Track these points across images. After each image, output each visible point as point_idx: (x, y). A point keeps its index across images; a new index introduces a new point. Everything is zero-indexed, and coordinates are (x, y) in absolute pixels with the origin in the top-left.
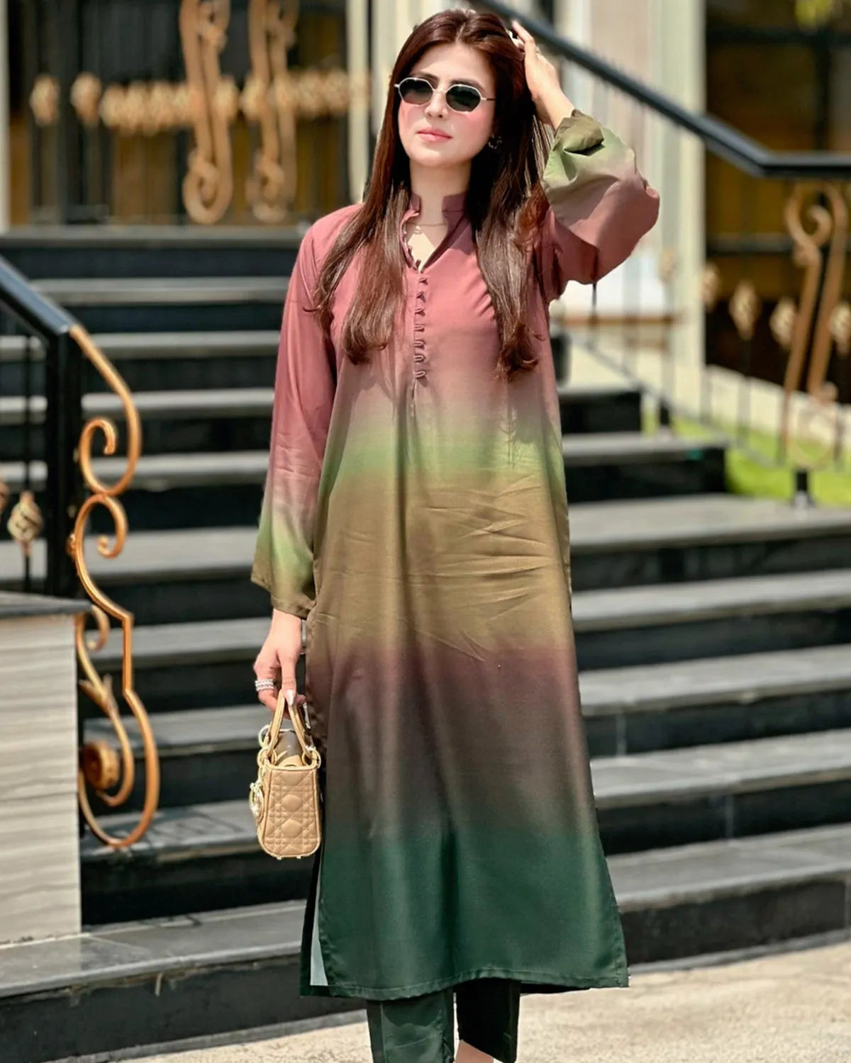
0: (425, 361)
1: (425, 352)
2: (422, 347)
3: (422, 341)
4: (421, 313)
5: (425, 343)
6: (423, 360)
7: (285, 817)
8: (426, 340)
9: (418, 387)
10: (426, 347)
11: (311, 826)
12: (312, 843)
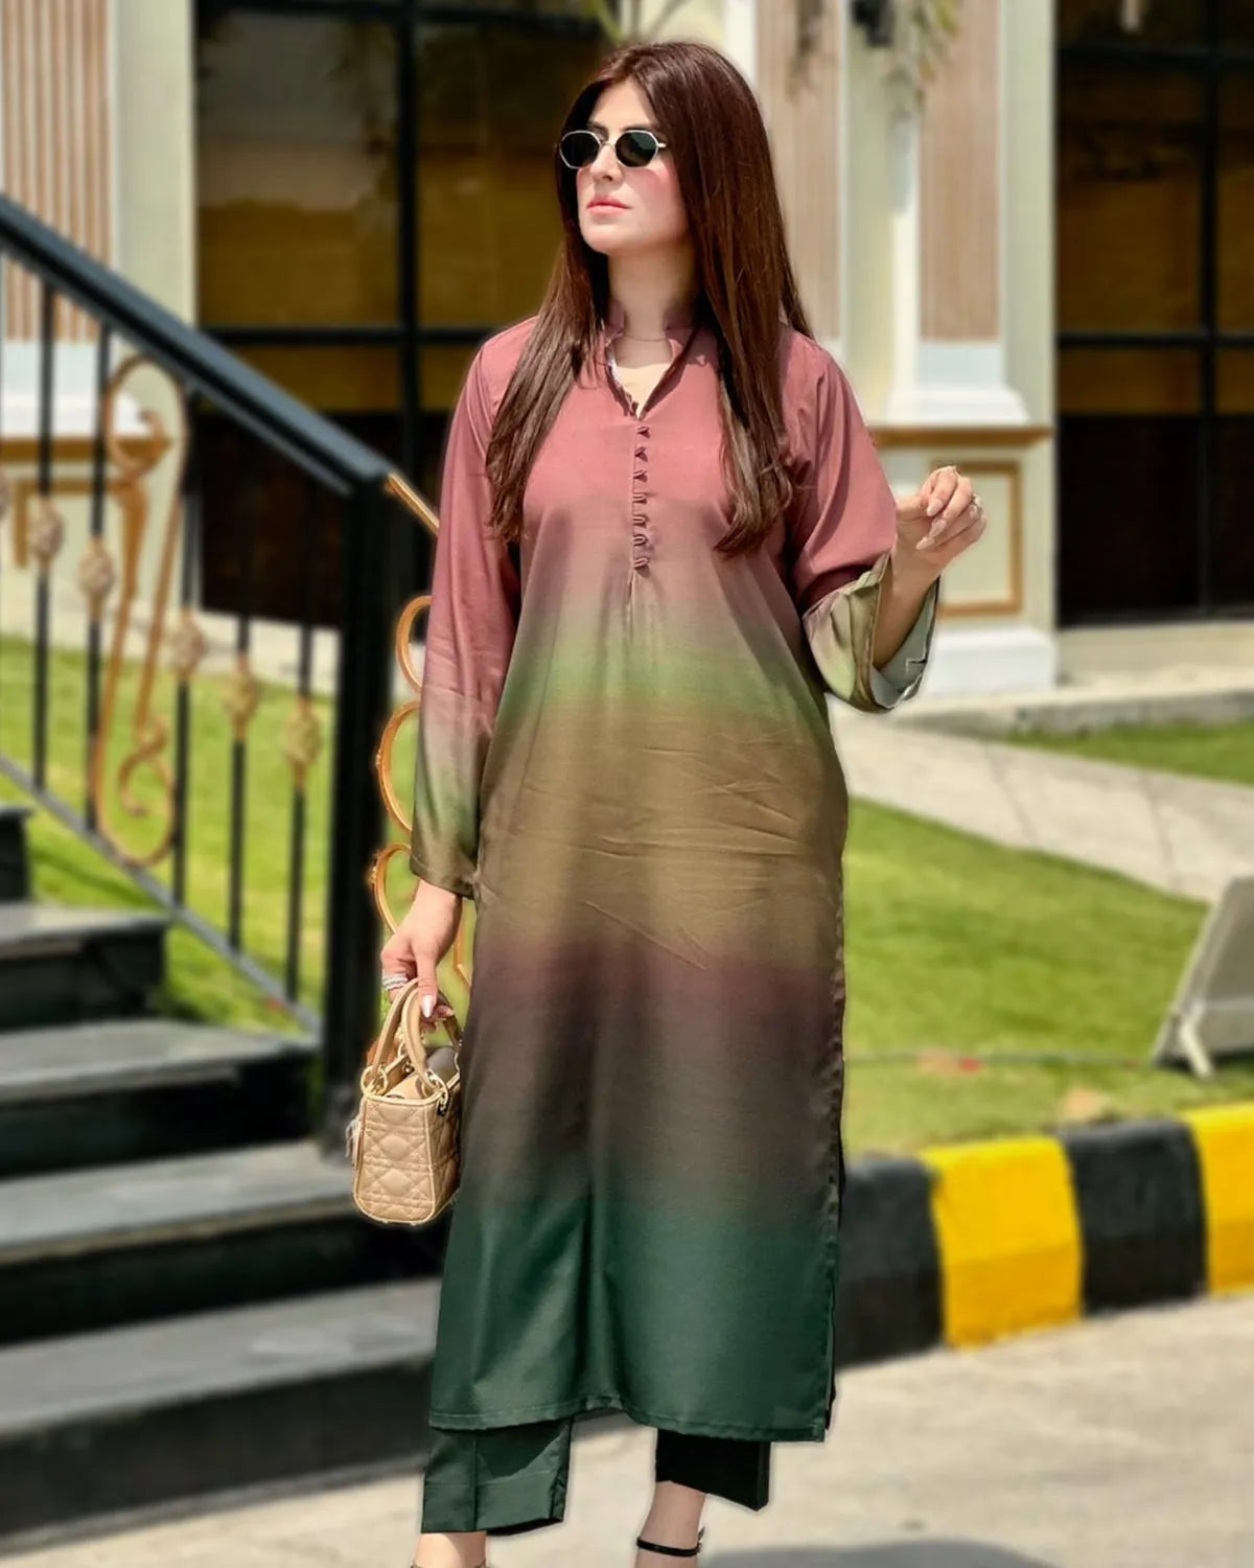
0: (648, 545)
1: (646, 532)
2: (643, 525)
3: (644, 516)
4: (642, 477)
5: (647, 519)
6: (644, 543)
7: (386, 1166)
8: (649, 515)
9: (637, 581)
10: (649, 525)
11: (424, 1183)
12: (425, 1207)
